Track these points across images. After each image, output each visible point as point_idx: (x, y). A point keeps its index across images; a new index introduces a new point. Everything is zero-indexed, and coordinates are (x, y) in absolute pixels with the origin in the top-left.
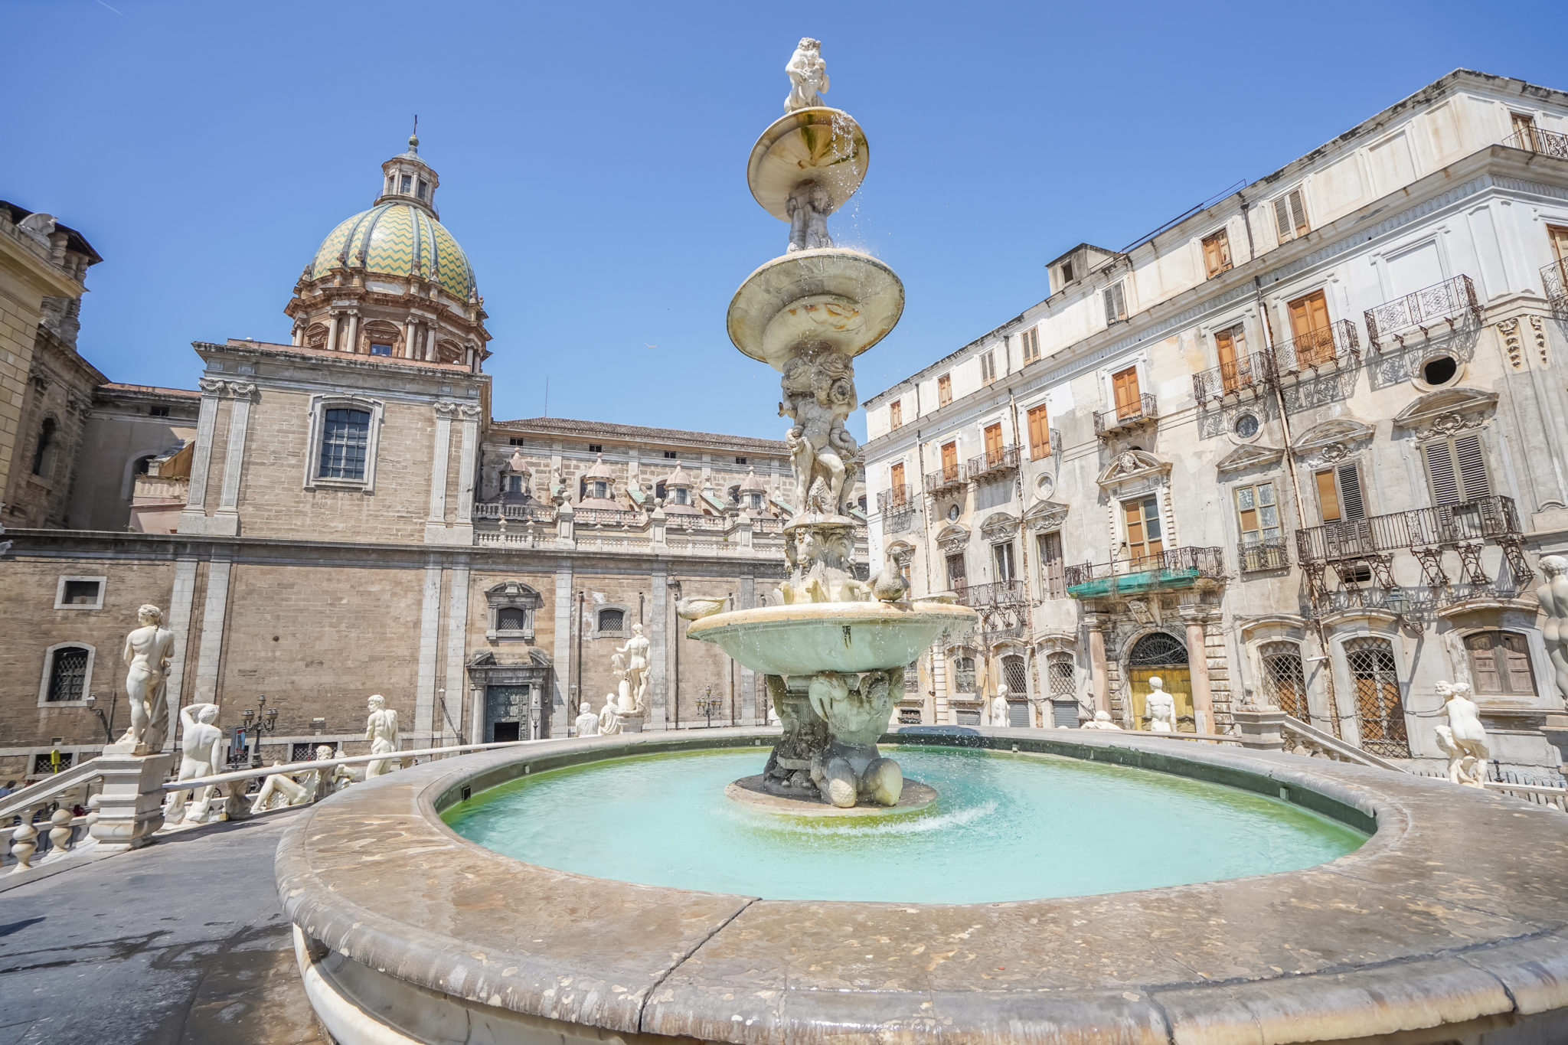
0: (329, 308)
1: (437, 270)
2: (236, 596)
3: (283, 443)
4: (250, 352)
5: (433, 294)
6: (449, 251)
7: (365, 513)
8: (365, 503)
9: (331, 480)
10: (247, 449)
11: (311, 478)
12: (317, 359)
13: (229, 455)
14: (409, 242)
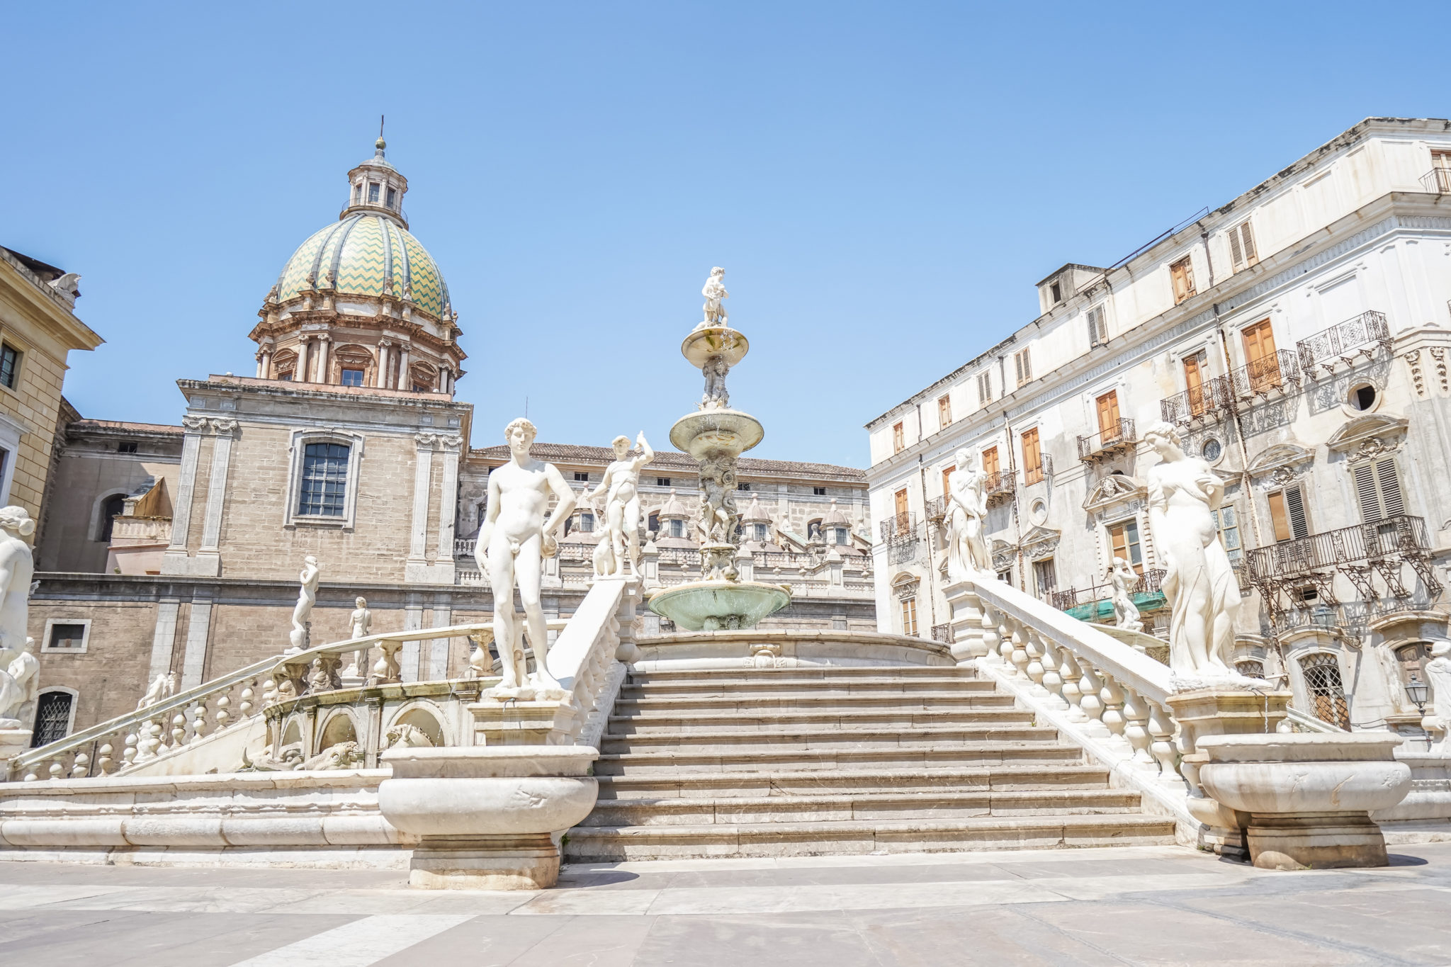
0: (297, 332)
1: (410, 287)
2: (216, 639)
3: (264, 480)
4: (233, 388)
5: (406, 313)
6: (422, 265)
7: (344, 552)
8: (344, 541)
9: (311, 518)
10: (228, 487)
11: (291, 516)
12: (298, 393)
13: (211, 494)
14: (381, 259)
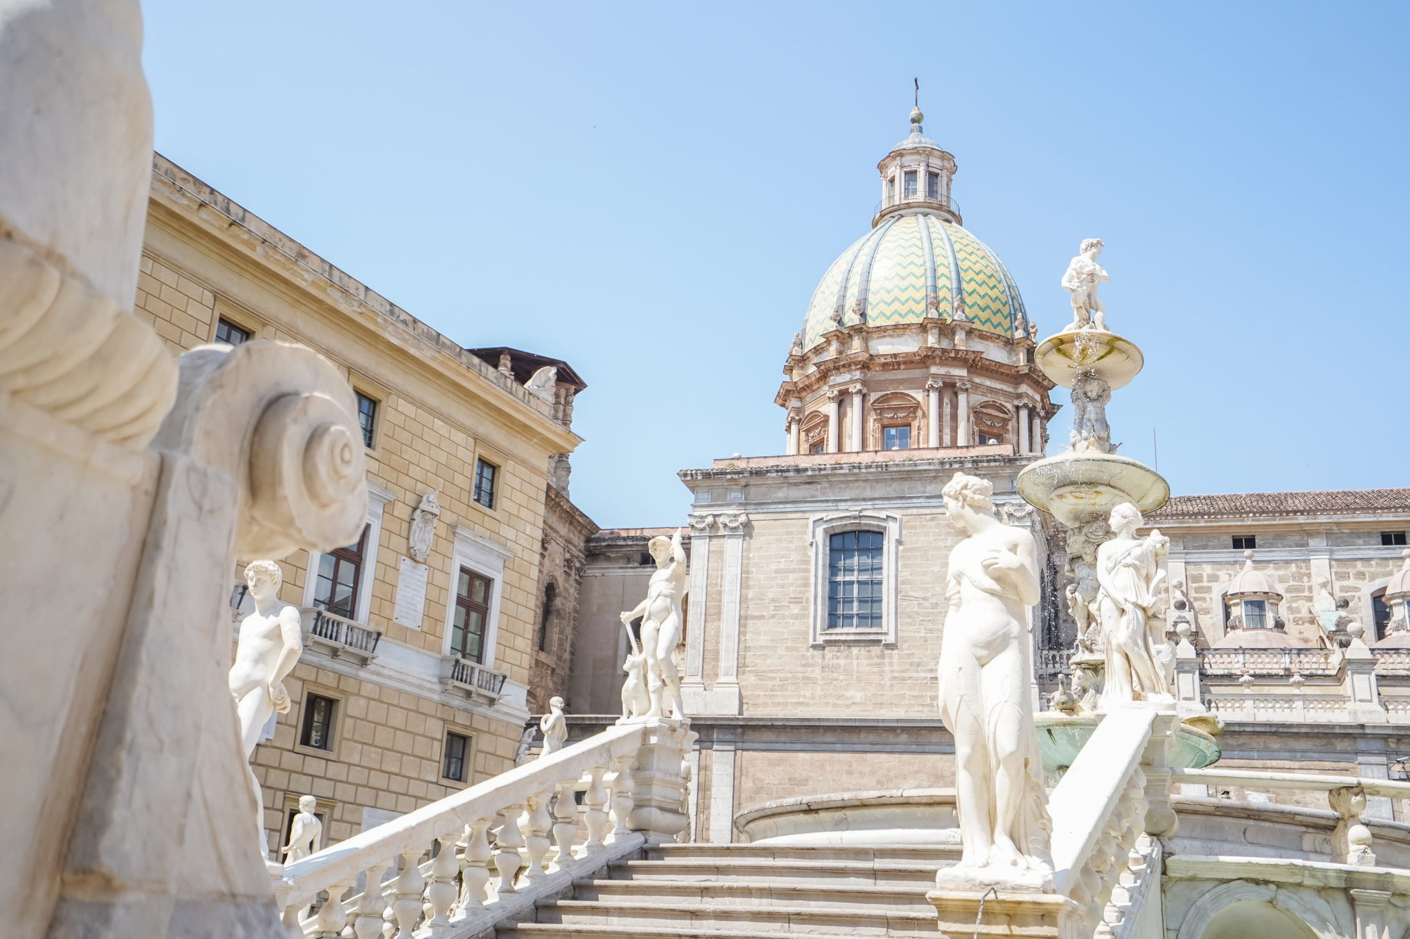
0: (826, 388)
1: (963, 301)
2: (743, 796)
3: (782, 586)
4: (738, 473)
5: (959, 337)
6: (977, 268)
7: (887, 676)
8: (886, 661)
9: (844, 632)
10: (743, 600)
11: (819, 631)
12: (813, 470)
13: (725, 610)
14: (920, 271)
